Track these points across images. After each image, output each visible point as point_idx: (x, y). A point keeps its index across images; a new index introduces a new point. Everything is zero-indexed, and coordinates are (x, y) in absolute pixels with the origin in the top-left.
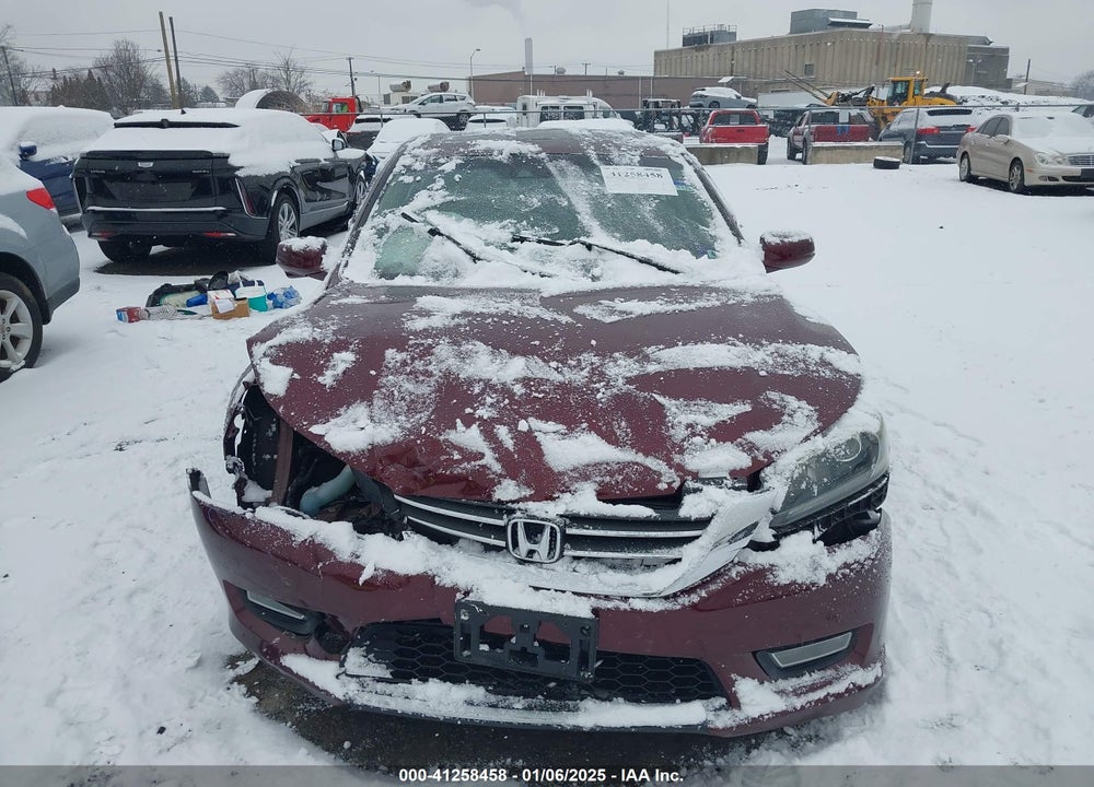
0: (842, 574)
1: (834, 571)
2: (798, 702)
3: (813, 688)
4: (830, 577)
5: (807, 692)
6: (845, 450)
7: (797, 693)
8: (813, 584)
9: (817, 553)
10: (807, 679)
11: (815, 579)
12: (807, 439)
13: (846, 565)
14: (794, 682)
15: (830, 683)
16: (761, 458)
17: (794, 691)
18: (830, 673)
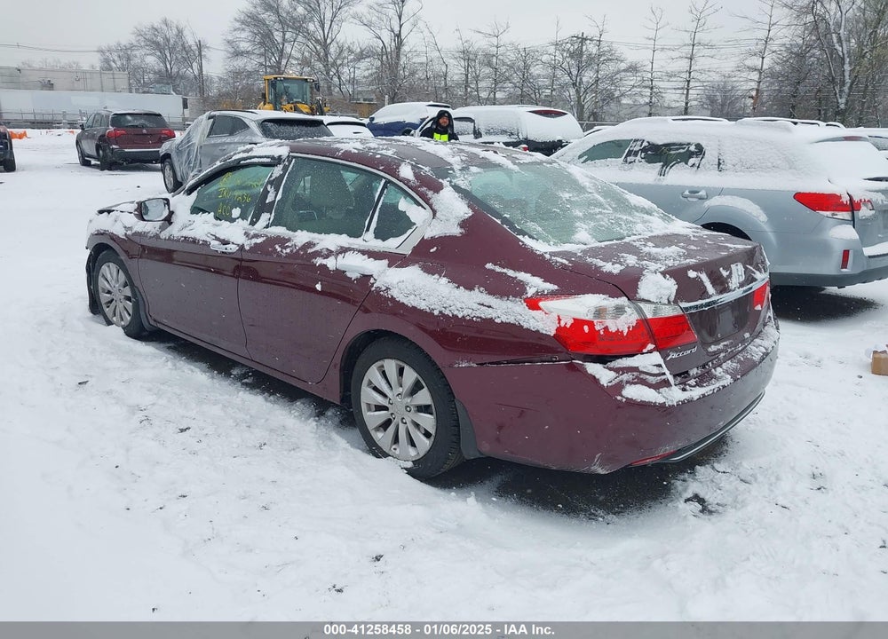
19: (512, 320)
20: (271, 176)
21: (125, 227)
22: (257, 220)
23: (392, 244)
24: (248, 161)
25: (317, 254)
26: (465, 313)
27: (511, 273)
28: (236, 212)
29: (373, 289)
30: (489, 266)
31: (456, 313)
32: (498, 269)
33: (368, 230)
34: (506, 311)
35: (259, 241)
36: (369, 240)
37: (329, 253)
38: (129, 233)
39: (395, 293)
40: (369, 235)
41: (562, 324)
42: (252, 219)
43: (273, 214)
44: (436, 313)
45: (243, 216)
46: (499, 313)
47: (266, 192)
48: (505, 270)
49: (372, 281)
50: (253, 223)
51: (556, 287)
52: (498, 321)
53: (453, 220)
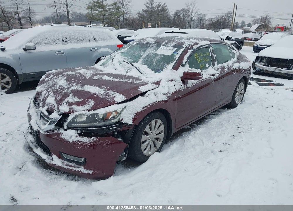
0: (77, 142)
1: (75, 141)
2: (65, 167)
3: (70, 166)
4: (73, 141)
5: (68, 166)
6: (90, 116)
7: (66, 165)
8: (69, 141)
9: (73, 135)
10: (71, 164)
11: (69, 140)
12: (85, 110)
13: (79, 141)
14: (68, 163)
15: (75, 167)
16: (71, 111)
17: (66, 164)
18: (77, 166)
20: (211, 51)
21: (164, 94)
22: (214, 65)
24: (202, 47)
25: (231, 67)
28: (207, 65)
29: (241, 69)
33: (232, 58)
35: (220, 70)
36: (233, 60)
38: (169, 95)
42: (213, 65)
43: (217, 61)
45: (210, 66)
47: (212, 56)
50: (213, 66)
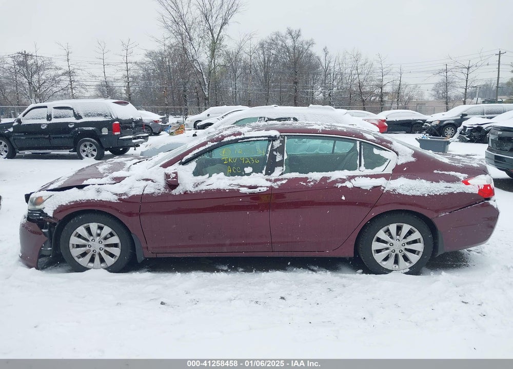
19: (461, 191)
21: (115, 194)
22: (272, 172)
23: (378, 170)
26: (440, 192)
27: (446, 173)
28: (248, 170)
29: (385, 192)
30: (435, 171)
31: (436, 193)
32: (440, 172)
33: (360, 165)
34: (457, 188)
35: (284, 182)
36: (363, 170)
37: (343, 181)
38: (124, 197)
39: (401, 191)
40: (363, 168)
41: (480, 188)
42: (267, 171)
43: (284, 167)
44: (426, 195)
45: (257, 171)
46: (455, 189)
47: (273, 156)
48: (443, 172)
49: (382, 188)
50: (268, 174)
51: (467, 175)
52: (455, 192)
53: (409, 155)
